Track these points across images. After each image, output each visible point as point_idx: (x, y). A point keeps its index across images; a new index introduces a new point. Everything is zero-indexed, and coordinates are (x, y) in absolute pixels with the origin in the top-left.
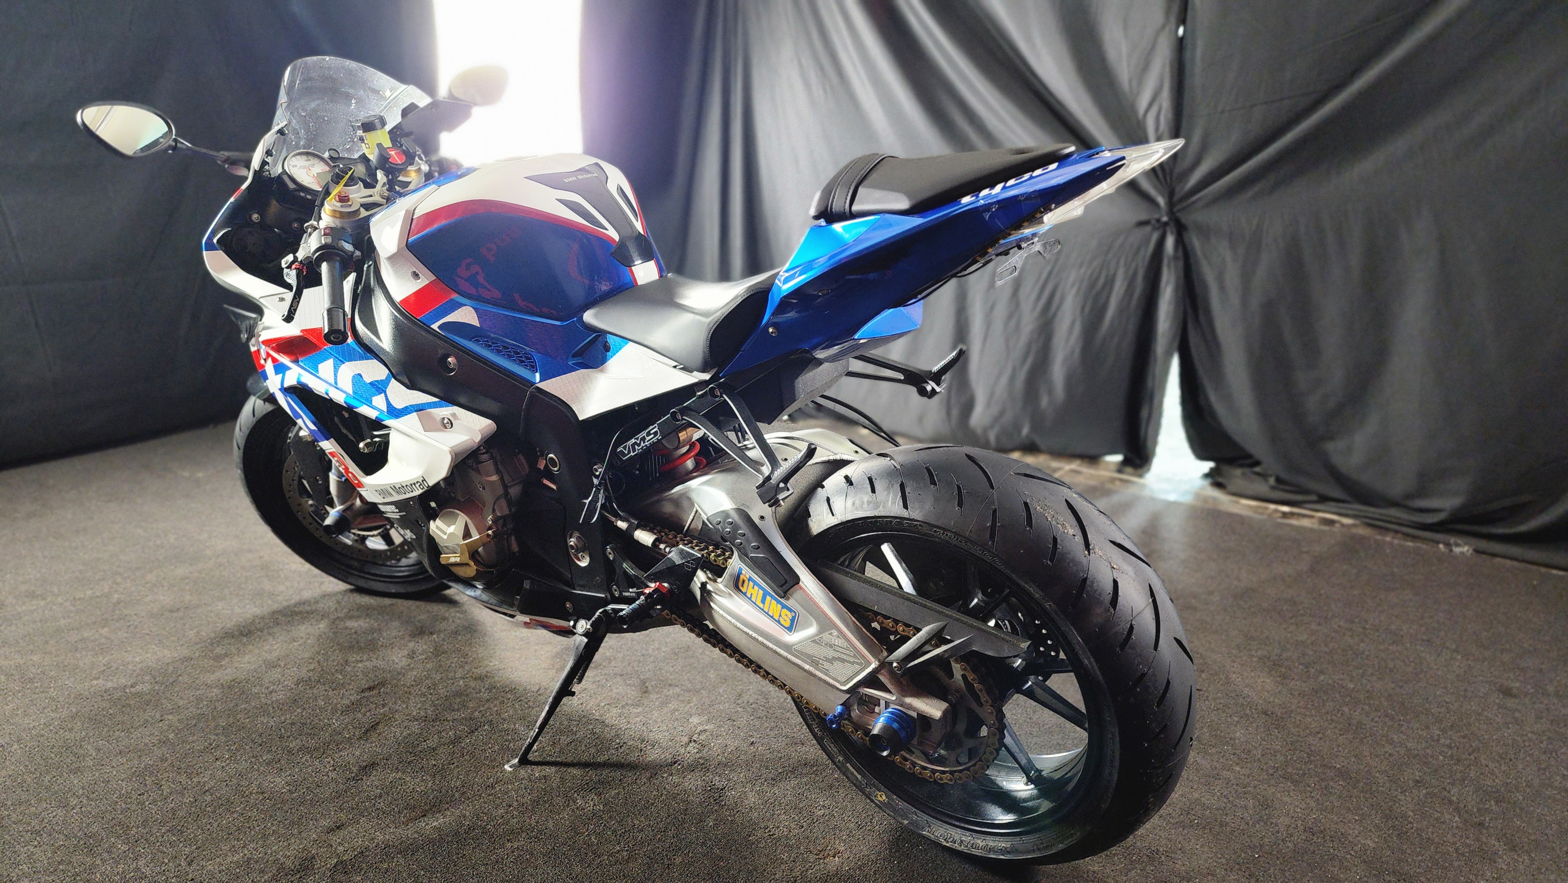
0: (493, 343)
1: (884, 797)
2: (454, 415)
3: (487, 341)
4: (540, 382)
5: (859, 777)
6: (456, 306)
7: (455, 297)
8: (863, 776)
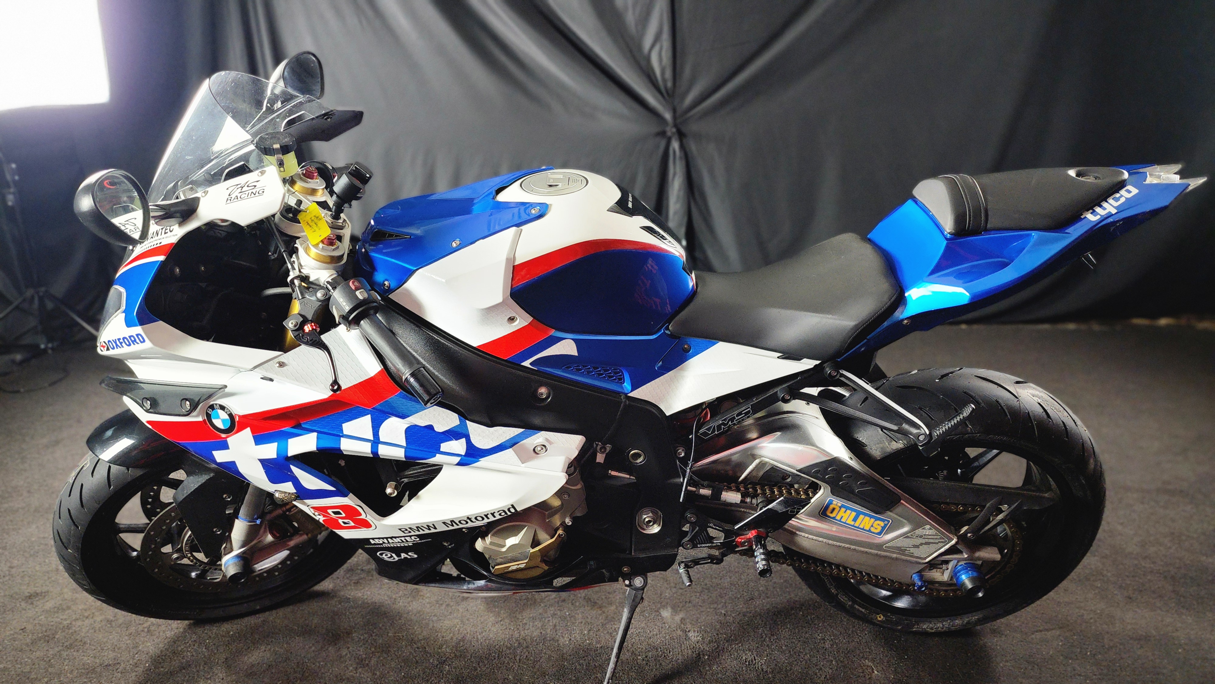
0: (584, 366)
1: (882, 617)
2: (547, 440)
3: (577, 366)
4: (632, 391)
5: (863, 610)
6: (554, 341)
7: (553, 333)
8: (866, 609)
